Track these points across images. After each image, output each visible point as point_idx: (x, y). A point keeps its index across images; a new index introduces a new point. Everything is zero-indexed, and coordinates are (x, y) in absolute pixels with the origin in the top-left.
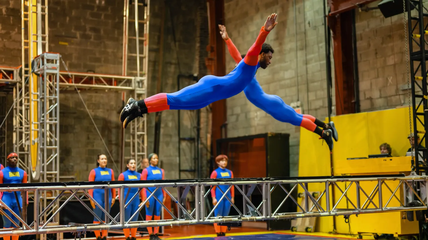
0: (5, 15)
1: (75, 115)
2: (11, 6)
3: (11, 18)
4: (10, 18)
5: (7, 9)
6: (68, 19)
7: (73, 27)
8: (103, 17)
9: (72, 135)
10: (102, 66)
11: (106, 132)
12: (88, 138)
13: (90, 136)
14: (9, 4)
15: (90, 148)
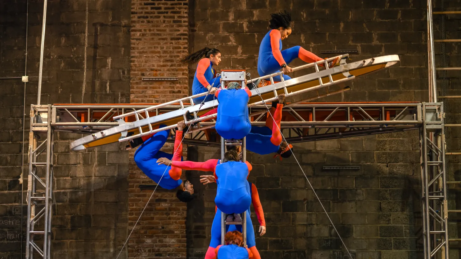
0: (246, 32)
1: (358, 173)
2: (255, 18)
3: (256, 36)
4: (254, 36)
5: (250, 22)
6: (342, 25)
7: (351, 38)
8: (399, 16)
9: (353, 203)
10: (400, 93)
11: (411, 200)
12: (380, 209)
13: (383, 206)
14: (253, 15)
15: (383, 224)
